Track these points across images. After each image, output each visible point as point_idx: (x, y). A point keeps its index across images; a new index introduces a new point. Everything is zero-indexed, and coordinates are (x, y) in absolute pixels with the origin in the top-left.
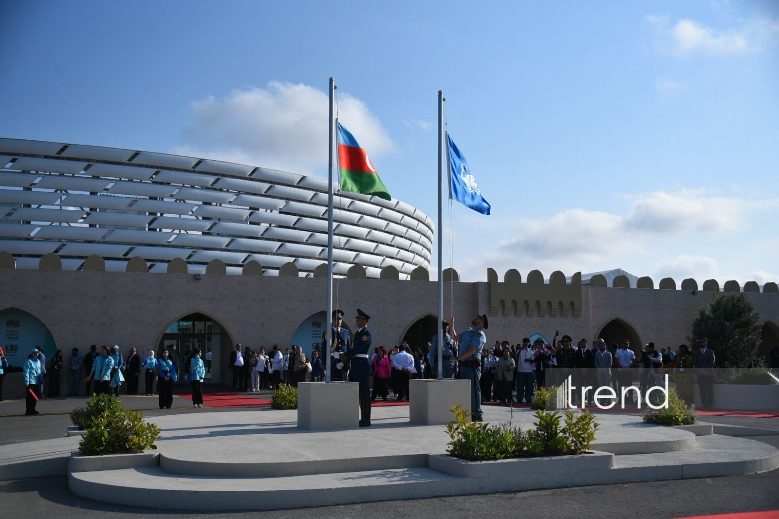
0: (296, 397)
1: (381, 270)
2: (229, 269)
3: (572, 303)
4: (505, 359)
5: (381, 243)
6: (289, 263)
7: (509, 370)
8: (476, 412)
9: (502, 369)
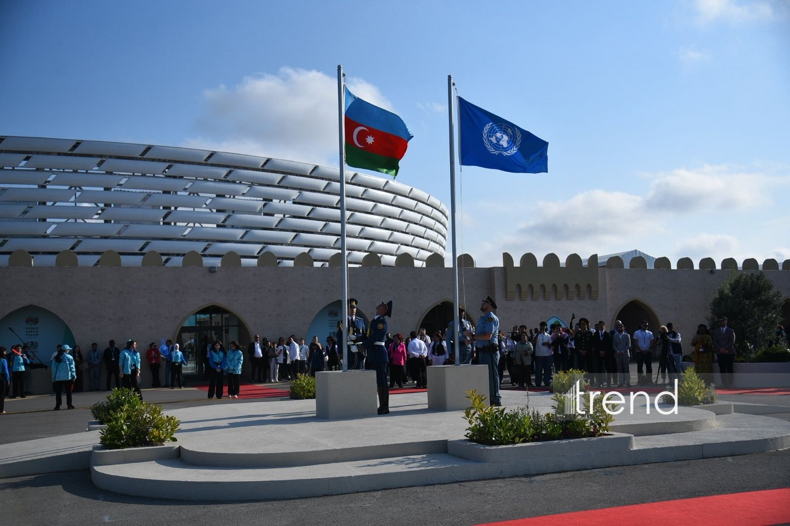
0: (315, 388)
1: (396, 257)
2: (244, 261)
3: (589, 286)
4: (523, 344)
5: (395, 231)
6: (304, 253)
7: (526, 355)
8: (495, 397)
9: (520, 353)
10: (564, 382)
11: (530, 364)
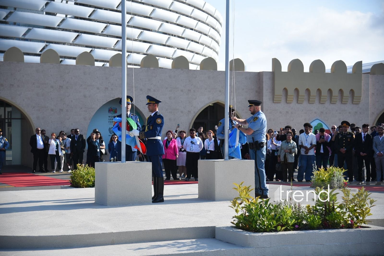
0: (94, 177)
1: (172, 60)
2: (27, 58)
3: (352, 91)
4: (288, 143)
5: (172, 35)
6: (86, 53)
7: (291, 153)
8: (261, 189)
9: (285, 151)
10: (324, 178)
11: (293, 161)
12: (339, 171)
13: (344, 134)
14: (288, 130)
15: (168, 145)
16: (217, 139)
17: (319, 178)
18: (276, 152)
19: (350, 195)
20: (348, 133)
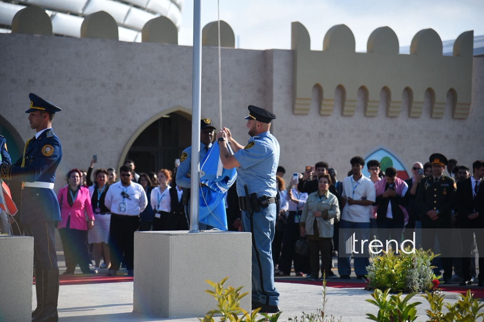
1: (83, 20)
3: (452, 93)
7: (326, 218)
8: (264, 293)
9: (314, 214)
10: (393, 271)
11: (331, 234)
12: (422, 258)
13: (435, 181)
14: (321, 172)
15: (73, 198)
16: (177, 188)
17: (383, 271)
18: (298, 217)
19: (443, 307)
20: (443, 179)
